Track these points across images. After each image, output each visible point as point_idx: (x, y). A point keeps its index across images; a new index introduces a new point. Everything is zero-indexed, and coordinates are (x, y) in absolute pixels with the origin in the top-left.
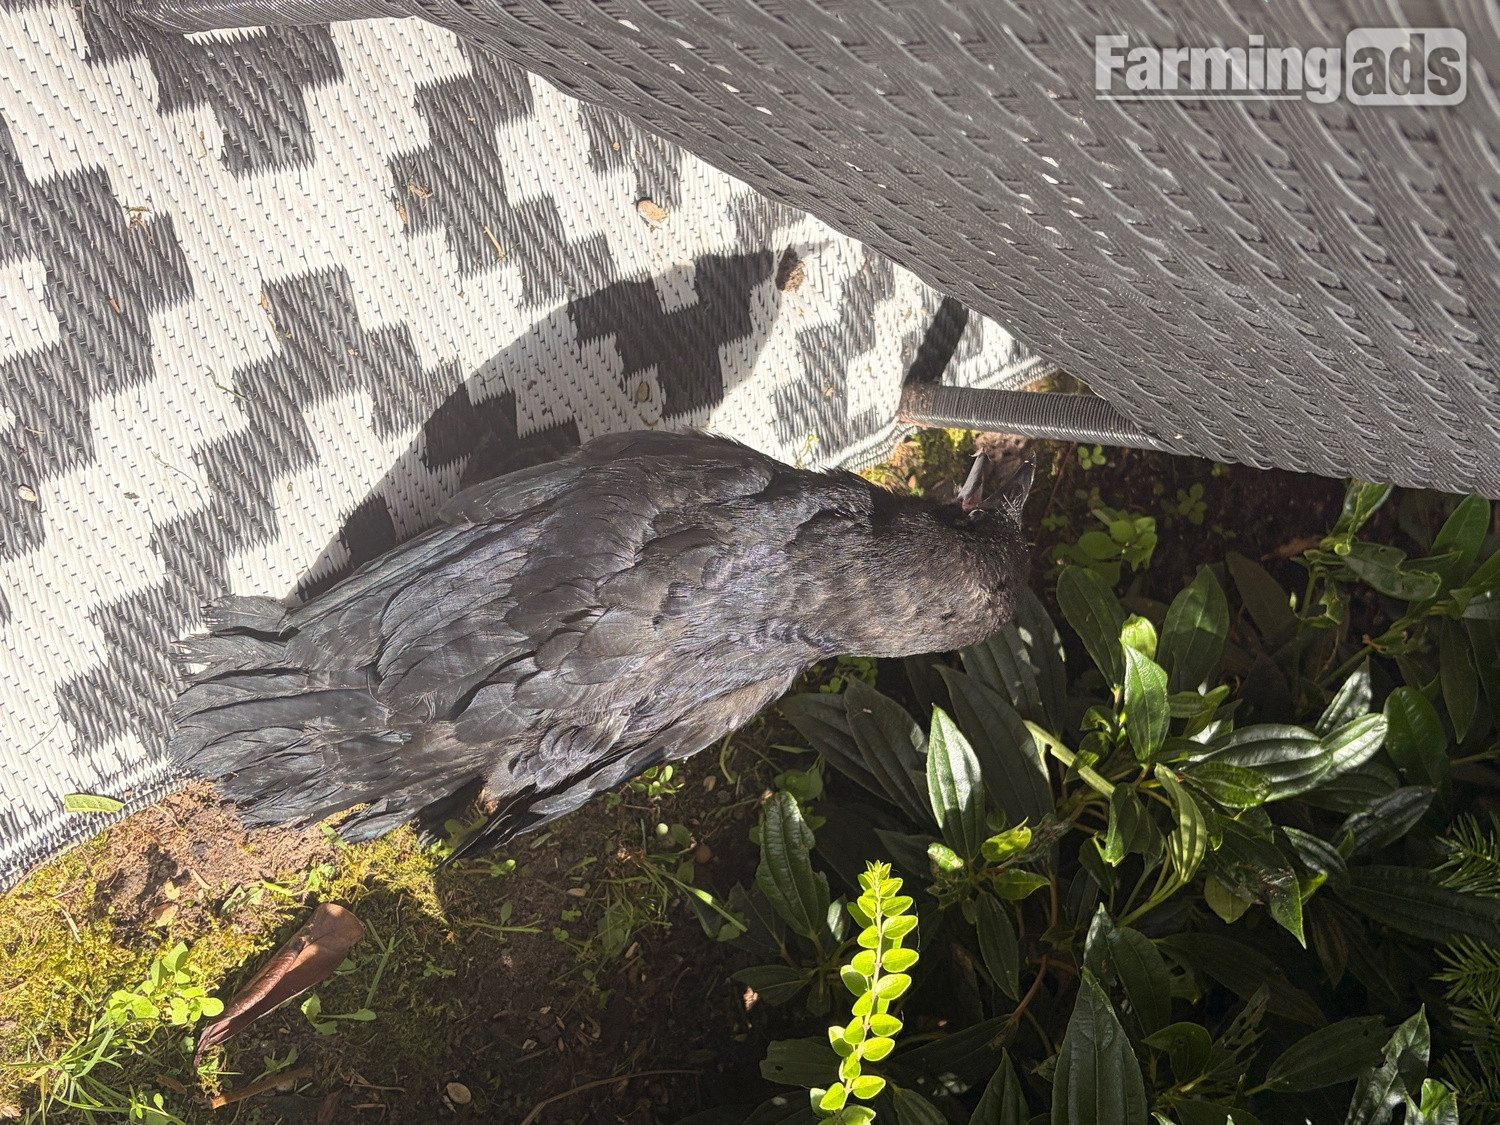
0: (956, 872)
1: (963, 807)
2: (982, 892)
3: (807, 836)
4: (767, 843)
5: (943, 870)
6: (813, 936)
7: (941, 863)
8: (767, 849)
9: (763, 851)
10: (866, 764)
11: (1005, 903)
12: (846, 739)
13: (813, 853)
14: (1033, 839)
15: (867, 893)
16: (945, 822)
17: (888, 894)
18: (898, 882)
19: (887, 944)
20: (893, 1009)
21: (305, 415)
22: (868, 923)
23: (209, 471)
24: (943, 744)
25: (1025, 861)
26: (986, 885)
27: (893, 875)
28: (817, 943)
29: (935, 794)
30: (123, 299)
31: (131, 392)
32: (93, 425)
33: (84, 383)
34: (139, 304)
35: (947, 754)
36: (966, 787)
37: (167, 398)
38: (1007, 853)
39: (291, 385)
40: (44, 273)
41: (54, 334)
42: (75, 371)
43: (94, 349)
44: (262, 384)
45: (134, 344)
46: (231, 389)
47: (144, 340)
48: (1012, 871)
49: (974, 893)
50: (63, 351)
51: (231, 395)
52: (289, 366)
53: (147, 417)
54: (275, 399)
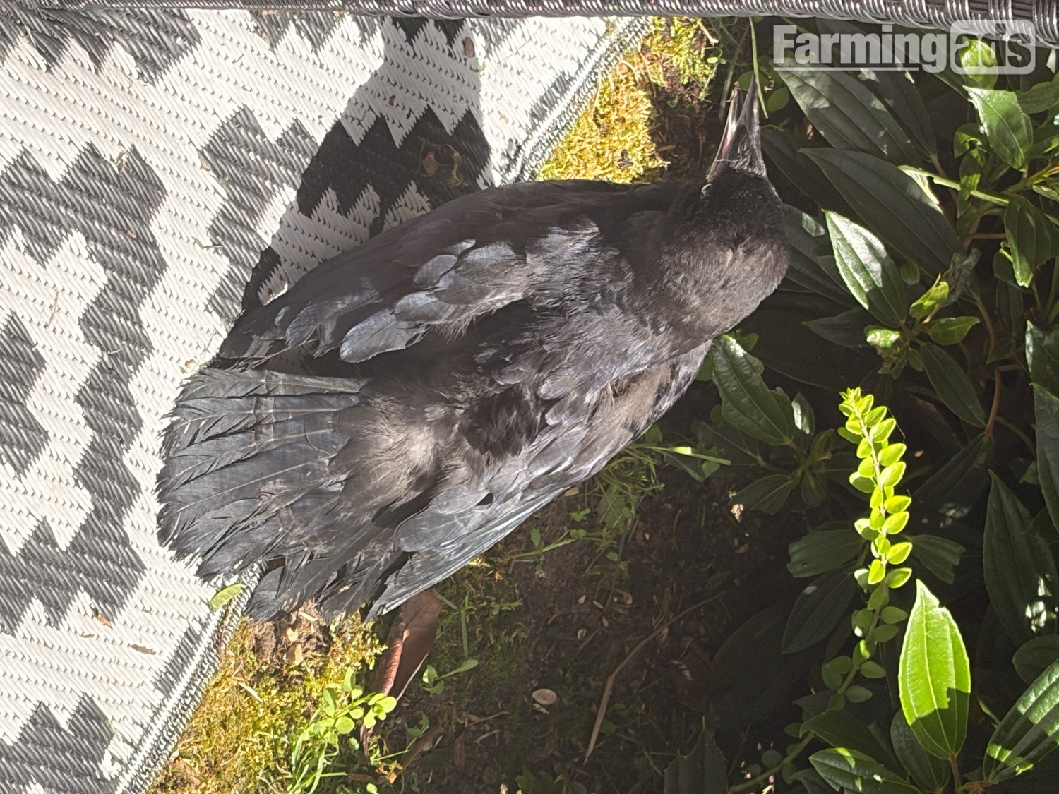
0: (896, 343)
1: (880, 284)
2: (923, 344)
3: (755, 364)
4: (722, 385)
5: (885, 349)
6: (788, 441)
7: (881, 344)
8: (725, 389)
9: (721, 393)
11: (944, 348)
13: (764, 376)
14: (950, 286)
15: (851, 417)
16: (870, 302)
17: (866, 410)
18: (870, 398)
19: (878, 448)
20: (899, 490)
21: (259, 232)
22: (859, 438)
23: (218, 312)
24: (844, 240)
25: (950, 309)
26: (924, 337)
27: (864, 394)
28: (794, 446)
29: (853, 285)
30: (134, 226)
31: (159, 287)
32: (145, 326)
33: (131, 300)
34: (142, 223)
35: (850, 246)
36: (876, 267)
37: (179, 278)
38: (933, 306)
39: (242, 215)
40: (83, 238)
41: (102, 277)
42: (123, 295)
43: (128, 273)
44: (225, 227)
45: (149, 253)
46: (211, 244)
47: (154, 245)
48: (943, 321)
49: (913, 344)
50: (112, 286)
51: (212, 249)
52: (235, 201)
53: (173, 299)
54: (237, 232)
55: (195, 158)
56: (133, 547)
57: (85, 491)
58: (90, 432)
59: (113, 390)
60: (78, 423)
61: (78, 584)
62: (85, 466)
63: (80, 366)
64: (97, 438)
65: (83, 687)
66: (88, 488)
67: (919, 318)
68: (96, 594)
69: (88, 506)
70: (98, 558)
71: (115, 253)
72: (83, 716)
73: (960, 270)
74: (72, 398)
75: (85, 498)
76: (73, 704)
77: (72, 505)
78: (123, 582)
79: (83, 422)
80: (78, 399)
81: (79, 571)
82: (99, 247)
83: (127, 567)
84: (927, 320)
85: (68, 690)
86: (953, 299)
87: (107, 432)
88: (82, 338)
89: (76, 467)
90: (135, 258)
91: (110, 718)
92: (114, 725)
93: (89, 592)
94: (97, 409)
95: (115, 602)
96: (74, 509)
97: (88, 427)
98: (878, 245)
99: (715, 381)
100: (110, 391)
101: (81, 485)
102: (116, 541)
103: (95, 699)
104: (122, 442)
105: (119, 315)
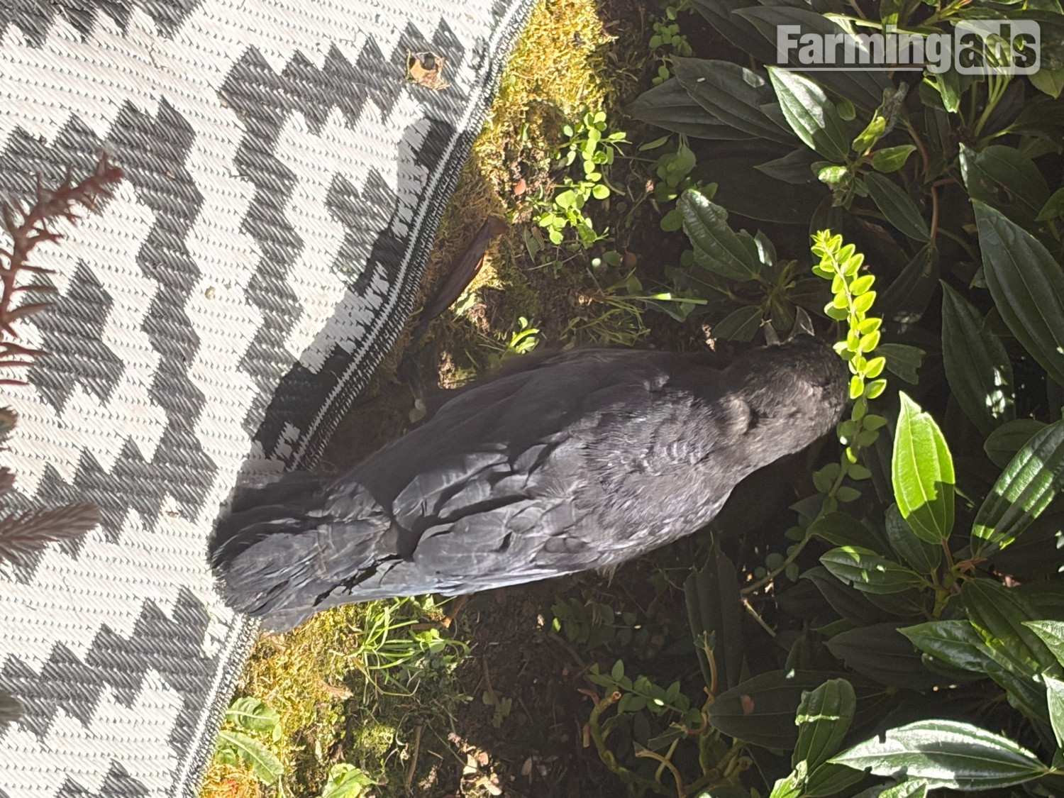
0: (844, 177)
1: (822, 125)
2: (867, 173)
3: (720, 212)
4: (691, 233)
5: (835, 184)
6: (755, 276)
7: (832, 180)
8: (695, 238)
9: (692, 241)
10: (720, 120)
11: (886, 175)
12: (695, 109)
13: (729, 222)
14: (886, 120)
15: (824, 258)
16: (815, 142)
17: (835, 249)
18: (839, 238)
19: (849, 280)
20: (870, 314)
21: (277, 156)
22: (833, 275)
24: (787, 90)
26: (866, 167)
28: (761, 279)
29: (800, 130)
30: (172, 167)
31: (199, 218)
32: (191, 255)
33: (177, 233)
34: (179, 164)
35: (792, 95)
36: (818, 111)
37: (214, 207)
38: (872, 139)
39: (261, 142)
40: (131, 185)
41: (150, 217)
42: (170, 231)
43: (172, 210)
44: (248, 156)
45: (188, 190)
46: (238, 174)
47: (191, 182)
48: (883, 151)
49: (858, 175)
50: (160, 223)
51: (239, 178)
52: (253, 131)
53: (212, 227)
54: (259, 159)
55: (214, 99)
56: (205, 451)
57: (160, 408)
58: (157, 355)
59: (172, 316)
60: (147, 349)
61: (165, 490)
62: (157, 386)
63: (142, 299)
64: (164, 360)
65: (179, 580)
66: (162, 405)
67: (860, 151)
68: (180, 497)
69: (164, 420)
70: (178, 465)
71: (159, 194)
72: (183, 605)
73: (892, 103)
74: (139, 328)
75: (160, 413)
76: (174, 598)
77: (151, 422)
78: (201, 483)
79: (150, 347)
80: (144, 328)
81: (164, 479)
82: (145, 190)
83: (202, 469)
84: (867, 153)
85: (168, 584)
86: (889, 130)
87: (171, 353)
88: (141, 273)
89: (150, 388)
90: (176, 196)
91: (205, 604)
92: (210, 610)
93: (174, 496)
94: (160, 333)
95: (196, 502)
96: (153, 424)
97: (155, 352)
98: (818, 91)
99: (686, 232)
100: (170, 316)
101: (156, 403)
102: (191, 448)
103: (191, 589)
104: (184, 360)
105: (169, 248)
